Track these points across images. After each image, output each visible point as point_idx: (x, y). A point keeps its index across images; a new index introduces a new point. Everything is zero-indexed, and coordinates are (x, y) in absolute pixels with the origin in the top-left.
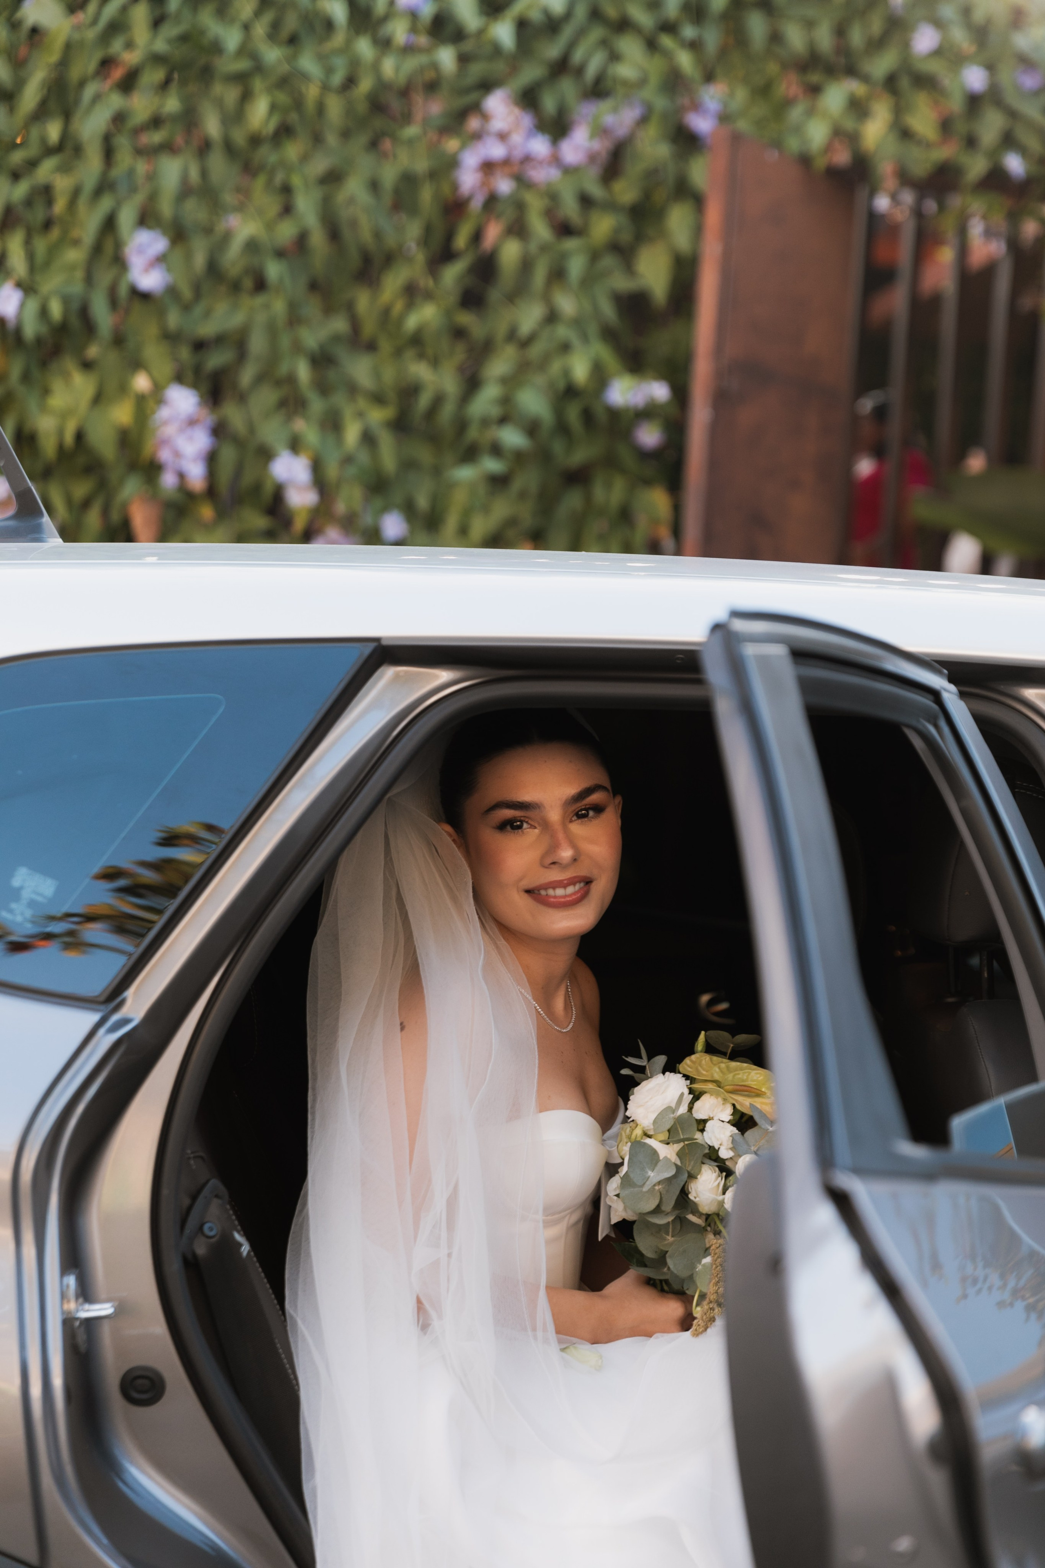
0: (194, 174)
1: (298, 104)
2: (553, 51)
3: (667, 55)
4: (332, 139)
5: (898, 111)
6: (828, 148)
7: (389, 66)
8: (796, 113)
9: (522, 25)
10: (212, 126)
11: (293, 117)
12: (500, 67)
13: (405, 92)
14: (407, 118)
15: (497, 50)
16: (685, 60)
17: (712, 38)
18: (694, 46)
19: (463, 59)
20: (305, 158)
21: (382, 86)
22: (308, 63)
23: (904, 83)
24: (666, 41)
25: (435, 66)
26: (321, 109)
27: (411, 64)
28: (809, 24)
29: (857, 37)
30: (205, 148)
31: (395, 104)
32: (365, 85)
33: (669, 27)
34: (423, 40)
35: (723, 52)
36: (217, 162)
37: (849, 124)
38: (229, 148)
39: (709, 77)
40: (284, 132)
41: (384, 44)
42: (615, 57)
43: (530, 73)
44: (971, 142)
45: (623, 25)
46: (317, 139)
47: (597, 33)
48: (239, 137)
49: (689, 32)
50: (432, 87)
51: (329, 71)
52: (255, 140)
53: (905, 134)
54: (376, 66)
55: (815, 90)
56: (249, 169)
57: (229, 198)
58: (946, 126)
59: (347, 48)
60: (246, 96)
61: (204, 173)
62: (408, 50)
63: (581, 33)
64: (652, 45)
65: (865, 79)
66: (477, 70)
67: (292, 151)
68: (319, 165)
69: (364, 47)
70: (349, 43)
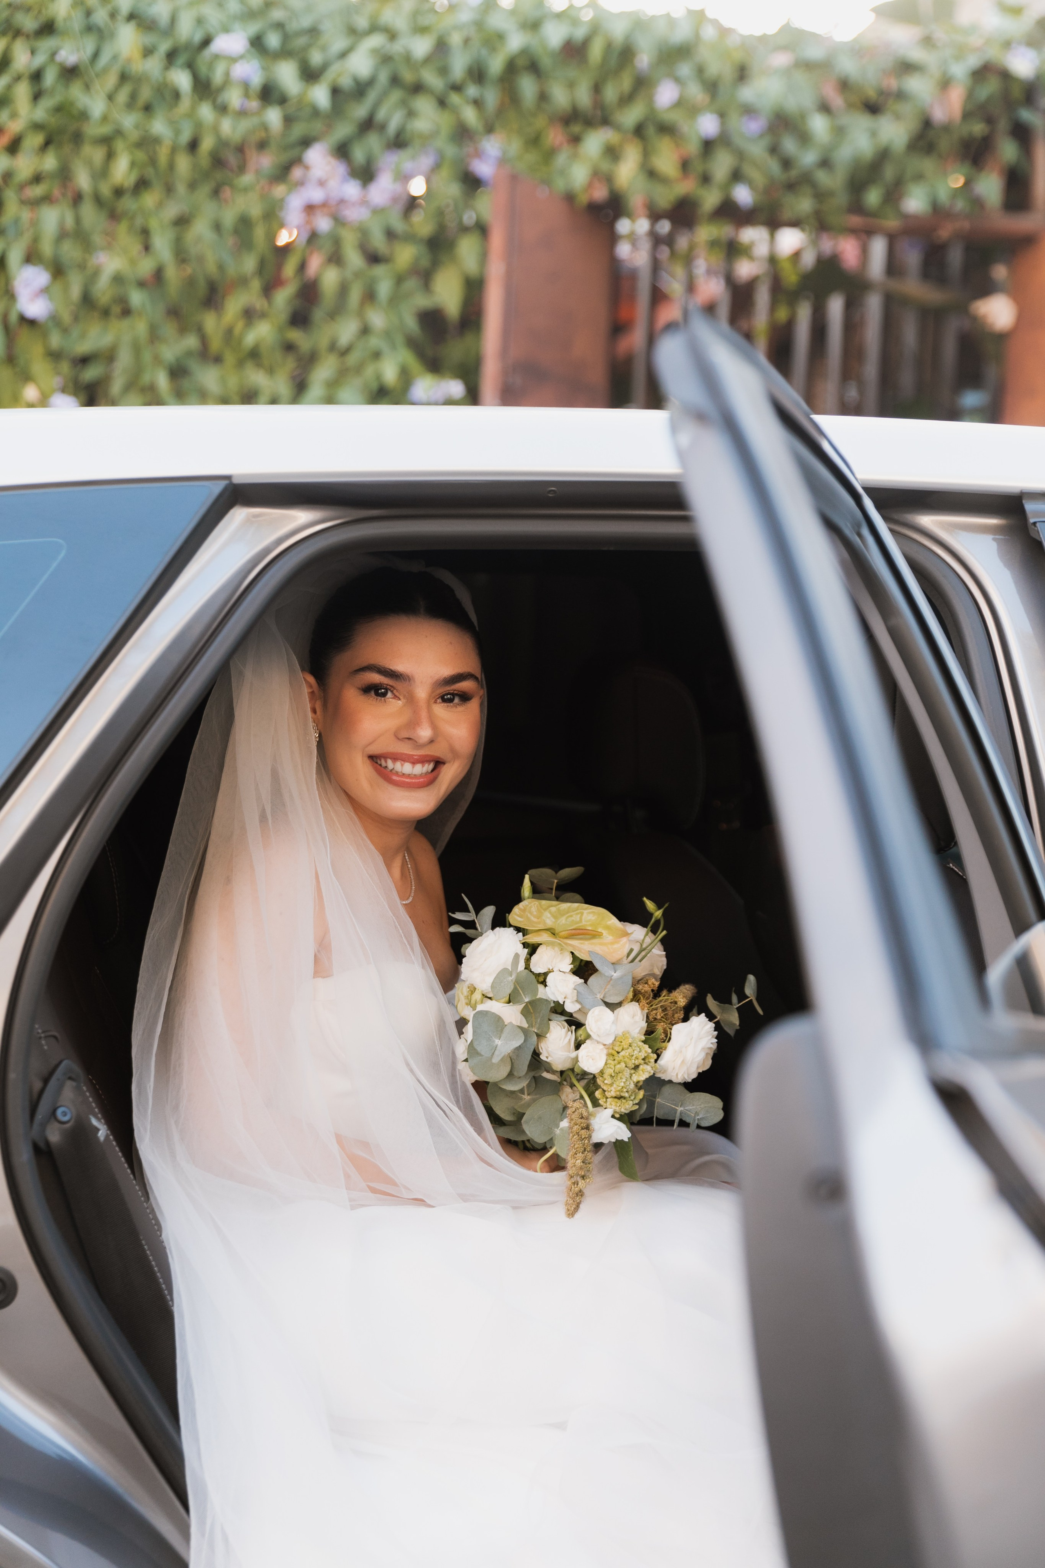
0: (70, 221)
1: (153, 161)
2: (360, 111)
3: (455, 111)
4: (181, 189)
5: (647, 154)
6: (590, 185)
7: (227, 126)
8: (561, 159)
9: (335, 91)
10: (83, 180)
11: (150, 172)
12: (318, 126)
13: (240, 149)
14: (242, 168)
15: (315, 112)
16: (470, 115)
17: (492, 97)
18: (477, 103)
19: (288, 120)
20: (160, 205)
21: (222, 144)
22: (159, 127)
23: (651, 131)
24: (455, 98)
25: (265, 127)
26: (171, 166)
27: (245, 125)
28: (571, 85)
29: (610, 93)
30: (78, 199)
31: (232, 159)
32: (207, 144)
33: (457, 88)
34: (254, 104)
35: (500, 112)
36: (88, 211)
37: (605, 166)
38: (98, 200)
39: (490, 129)
40: (142, 185)
41: (222, 109)
42: (411, 114)
43: (343, 130)
44: (706, 179)
45: (418, 88)
46: (169, 189)
47: (396, 95)
48: (106, 190)
49: (472, 91)
50: (262, 145)
51: (177, 132)
52: (119, 192)
53: (652, 174)
54: (216, 129)
55: (576, 140)
56: (114, 216)
57: (98, 239)
58: (685, 165)
59: (191, 114)
60: (110, 156)
61: (78, 220)
62: (242, 113)
63: (384, 95)
64: (442, 103)
65: (618, 128)
66: (299, 130)
67: (149, 199)
68: (172, 211)
69: (206, 112)
70: (193, 108)
